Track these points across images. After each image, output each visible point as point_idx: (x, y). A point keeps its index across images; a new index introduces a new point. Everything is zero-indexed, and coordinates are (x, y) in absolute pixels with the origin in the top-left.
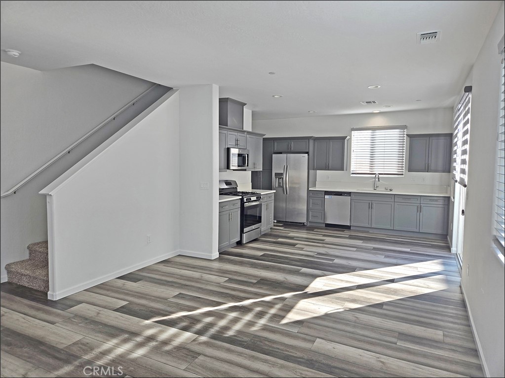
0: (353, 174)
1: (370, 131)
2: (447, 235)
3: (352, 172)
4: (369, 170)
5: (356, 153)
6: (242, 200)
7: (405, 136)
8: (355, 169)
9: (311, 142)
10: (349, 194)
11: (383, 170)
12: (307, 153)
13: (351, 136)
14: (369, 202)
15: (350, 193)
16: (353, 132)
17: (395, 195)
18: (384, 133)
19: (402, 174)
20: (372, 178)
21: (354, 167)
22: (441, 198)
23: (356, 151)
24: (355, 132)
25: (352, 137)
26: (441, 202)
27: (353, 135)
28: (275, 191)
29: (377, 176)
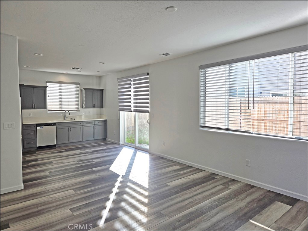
0: (48, 111)
1: (58, 84)
4: (59, 108)
5: (50, 97)
8: (50, 108)
10: (55, 124)
11: (68, 108)
14: (68, 127)
17: (82, 121)
18: (67, 86)
19: (79, 110)
20: (63, 113)
23: (50, 96)
24: (49, 83)
27: (47, 85)
29: (67, 111)
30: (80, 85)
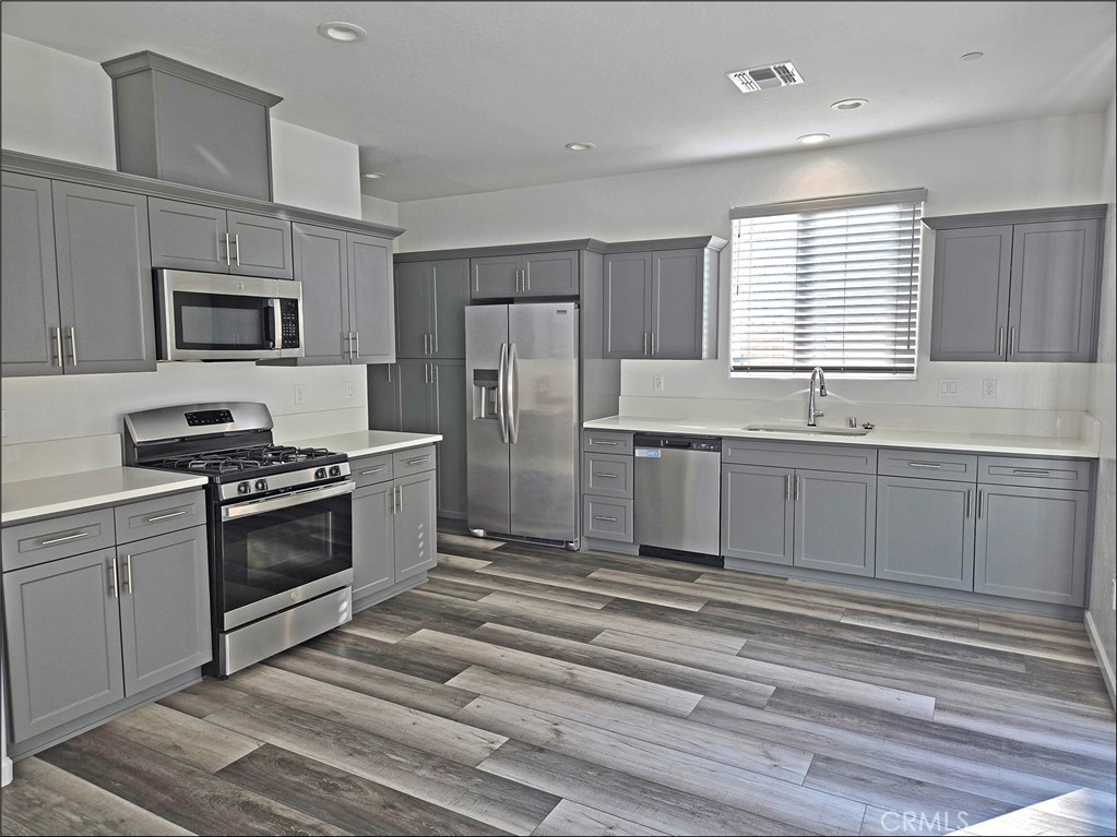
0: (737, 369)
1: (796, 217)
2: (1085, 607)
3: (733, 364)
4: (791, 354)
5: (746, 297)
6: (211, 491)
7: (921, 226)
8: (745, 354)
9: (590, 260)
10: (715, 442)
11: (839, 354)
12: (576, 298)
13: (728, 237)
14: (782, 472)
15: (720, 438)
16: (735, 222)
17: (878, 448)
18: (843, 222)
19: (910, 370)
21: (740, 348)
22: (1062, 465)
23: (746, 288)
24: (744, 221)
25: (735, 239)
26: (1061, 479)
27: (735, 232)
28: (439, 438)
29: (817, 377)
30: (926, 201)
